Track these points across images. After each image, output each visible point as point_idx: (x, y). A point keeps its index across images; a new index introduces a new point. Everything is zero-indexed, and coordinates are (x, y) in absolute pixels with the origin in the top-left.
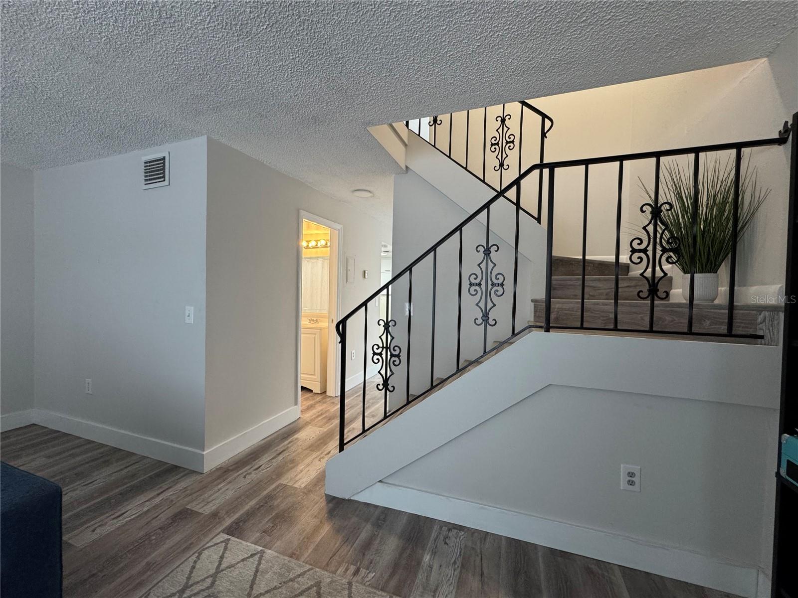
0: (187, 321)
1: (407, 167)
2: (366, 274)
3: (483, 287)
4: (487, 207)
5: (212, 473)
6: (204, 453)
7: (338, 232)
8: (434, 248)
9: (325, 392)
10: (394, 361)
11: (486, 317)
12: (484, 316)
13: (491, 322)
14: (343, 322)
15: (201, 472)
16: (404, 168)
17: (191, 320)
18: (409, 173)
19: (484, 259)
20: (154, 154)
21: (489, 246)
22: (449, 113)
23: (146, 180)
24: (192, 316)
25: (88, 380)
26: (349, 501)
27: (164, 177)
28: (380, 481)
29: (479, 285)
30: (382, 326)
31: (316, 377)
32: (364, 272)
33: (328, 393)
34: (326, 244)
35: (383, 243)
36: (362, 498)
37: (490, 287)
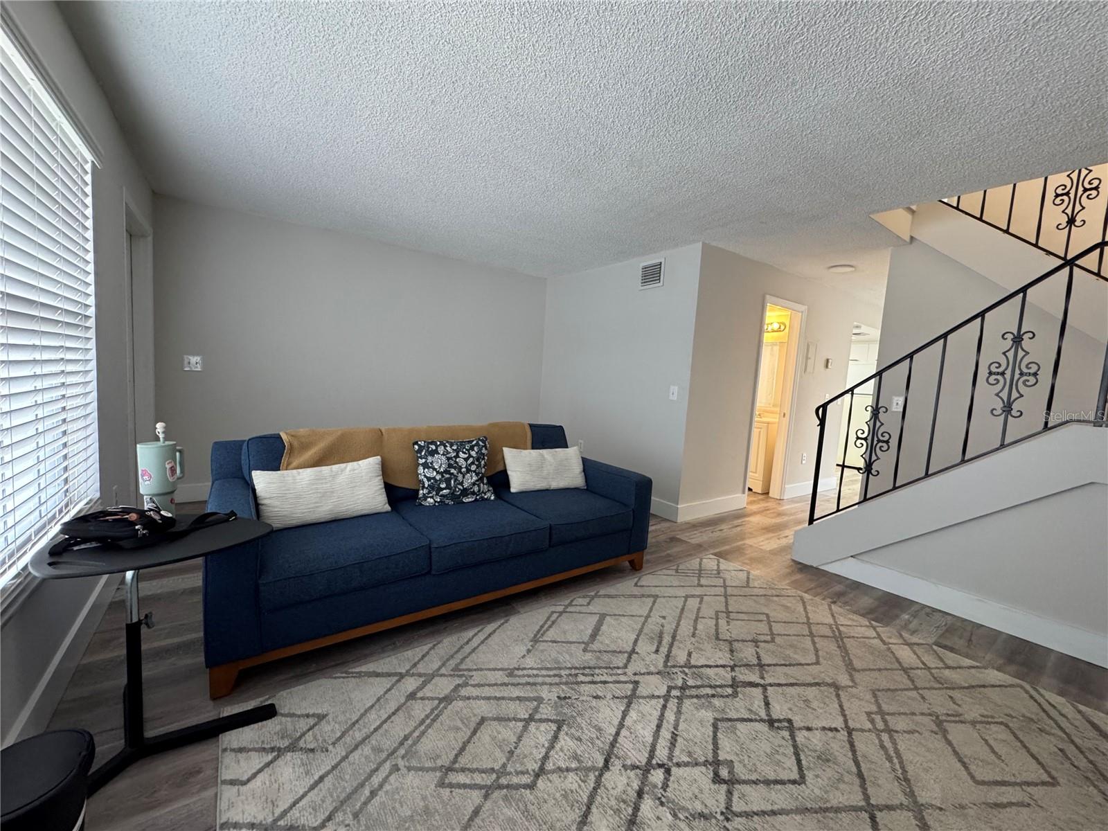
0: (671, 398)
1: (912, 238)
2: (829, 364)
3: (1008, 376)
4: (1023, 292)
5: (682, 524)
6: (679, 506)
7: (800, 314)
8: (945, 336)
9: (768, 493)
10: (881, 447)
11: (1008, 408)
12: (1005, 407)
13: (1014, 413)
14: (825, 406)
15: (674, 520)
16: (908, 239)
17: (675, 398)
18: (913, 244)
19: (1012, 347)
20: (651, 260)
21: (1022, 333)
22: (981, 190)
23: (642, 283)
24: (676, 394)
25: (580, 441)
26: (817, 568)
27: (659, 279)
28: (852, 556)
29: (1003, 374)
30: (869, 412)
31: (757, 475)
32: (828, 361)
33: (770, 495)
34: (780, 328)
35: (855, 323)
36: (833, 569)
37: (1017, 376)
